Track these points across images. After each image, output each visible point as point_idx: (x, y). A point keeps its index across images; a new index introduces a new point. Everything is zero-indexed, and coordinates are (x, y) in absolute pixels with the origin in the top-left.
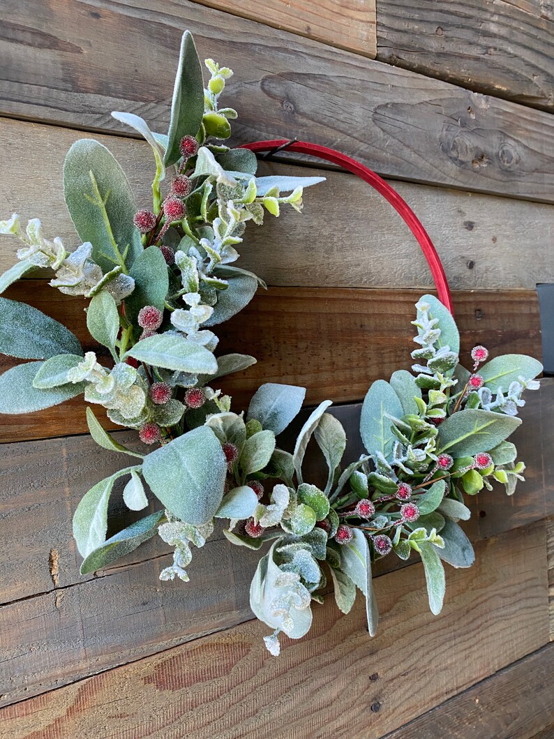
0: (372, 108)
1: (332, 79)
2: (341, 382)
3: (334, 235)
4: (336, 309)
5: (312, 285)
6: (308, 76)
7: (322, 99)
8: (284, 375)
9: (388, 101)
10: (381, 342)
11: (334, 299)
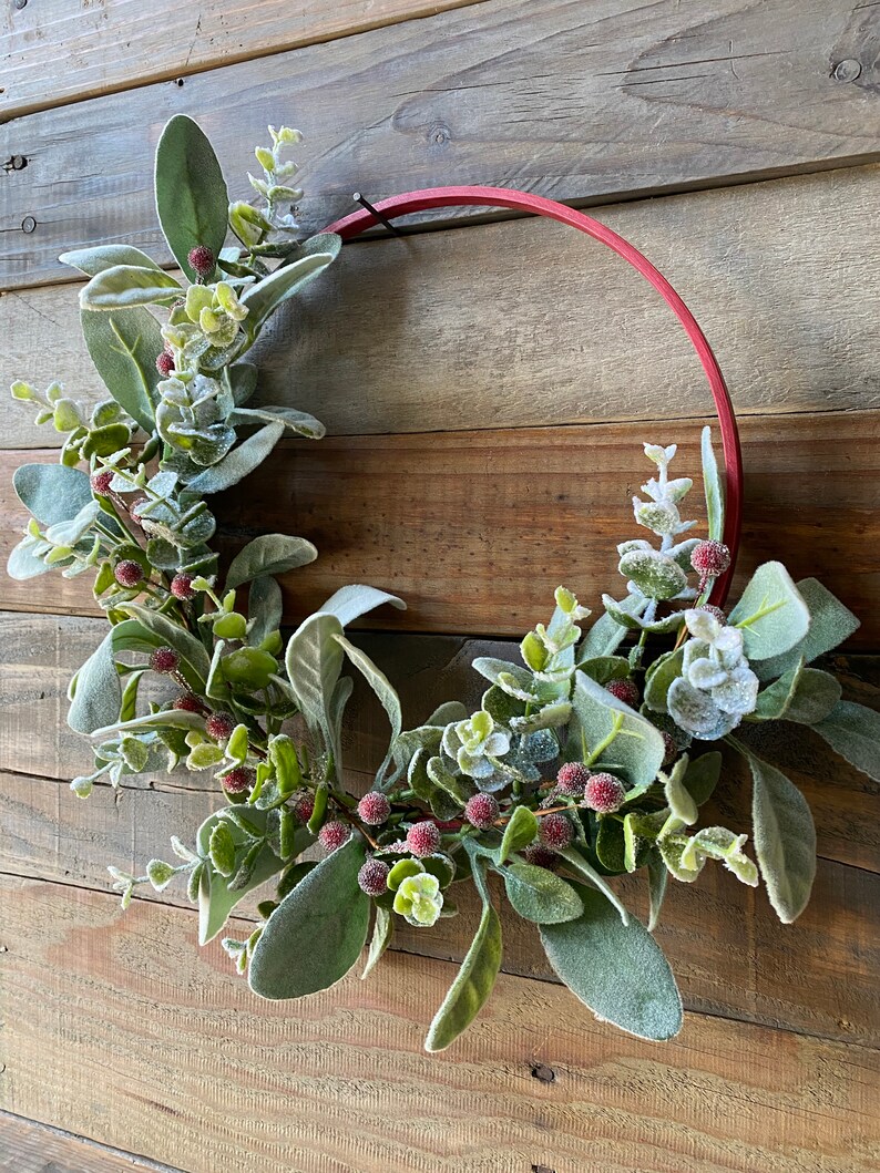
0: (625, 66)
1: (531, 50)
2: (506, 598)
3: (517, 332)
4: (509, 465)
5: (468, 427)
6: (482, 66)
7: (509, 94)
8: (396, 575)
9: (668, 33)
10: (608, 529)
11: (506, 450)
